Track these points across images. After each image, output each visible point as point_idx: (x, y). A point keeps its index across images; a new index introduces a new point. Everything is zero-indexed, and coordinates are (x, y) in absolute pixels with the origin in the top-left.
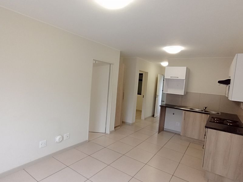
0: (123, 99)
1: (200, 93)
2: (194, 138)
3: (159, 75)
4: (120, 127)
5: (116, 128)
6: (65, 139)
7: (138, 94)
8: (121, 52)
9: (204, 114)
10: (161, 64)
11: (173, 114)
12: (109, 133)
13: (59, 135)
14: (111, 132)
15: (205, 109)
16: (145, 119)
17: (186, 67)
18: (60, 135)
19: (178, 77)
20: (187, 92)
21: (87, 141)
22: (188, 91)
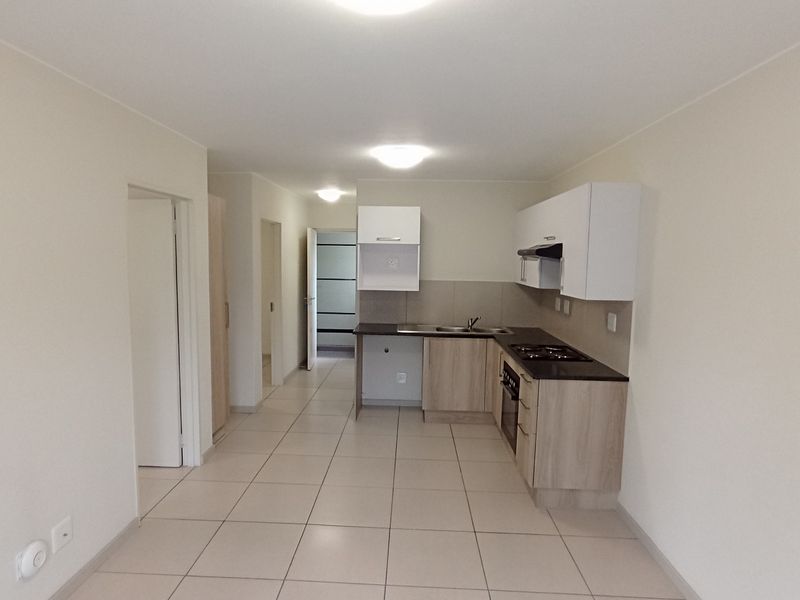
0: (227, 327)
1: (454, 282)
2: (459, 409)
3: (309, 230)
6: (54, 551)
8: (210, 153)
9: (478, 340)
10: (317, 195)
11: (387, 351)
12: (198, 463)
13: (28, 545)
15: (473, 324)
16: (286, 381)
17: (419, 208)
18: (33, 541)
19: (399, 240)
20: (424, 282)
21: (137, 519)
22: (426, 279)
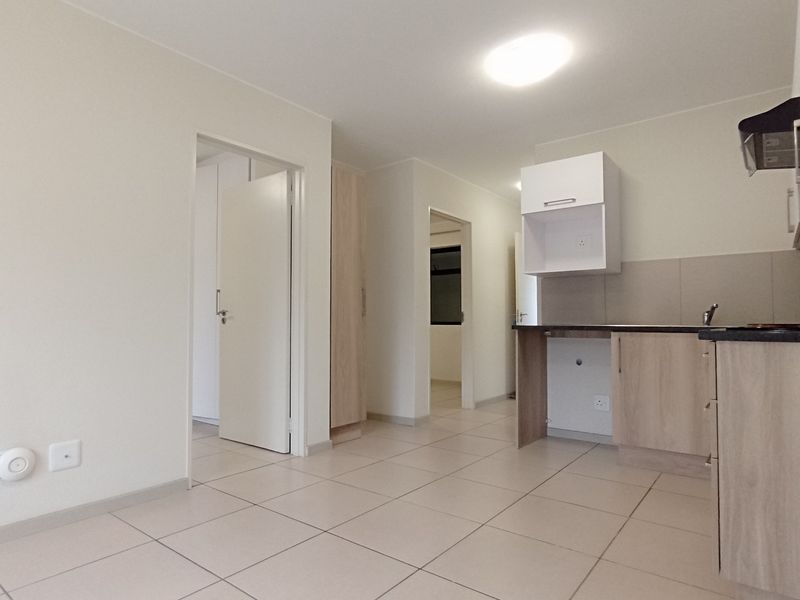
0: (363, 315)
1: (681, 260)
4: (363, 434)
5: (341, 437)
6: (51, 467)
7: (433, 323)
11: (579, 363)
12: (302, 454)
13: (12, 447)
14: (313, 451)
15: (710, 318)
16: (478, 405)
17: (601, 153)
18: (17, 446)
19: (574, 200)
20: (622, 264)
21: (186, 481)
22: (627, 260)
